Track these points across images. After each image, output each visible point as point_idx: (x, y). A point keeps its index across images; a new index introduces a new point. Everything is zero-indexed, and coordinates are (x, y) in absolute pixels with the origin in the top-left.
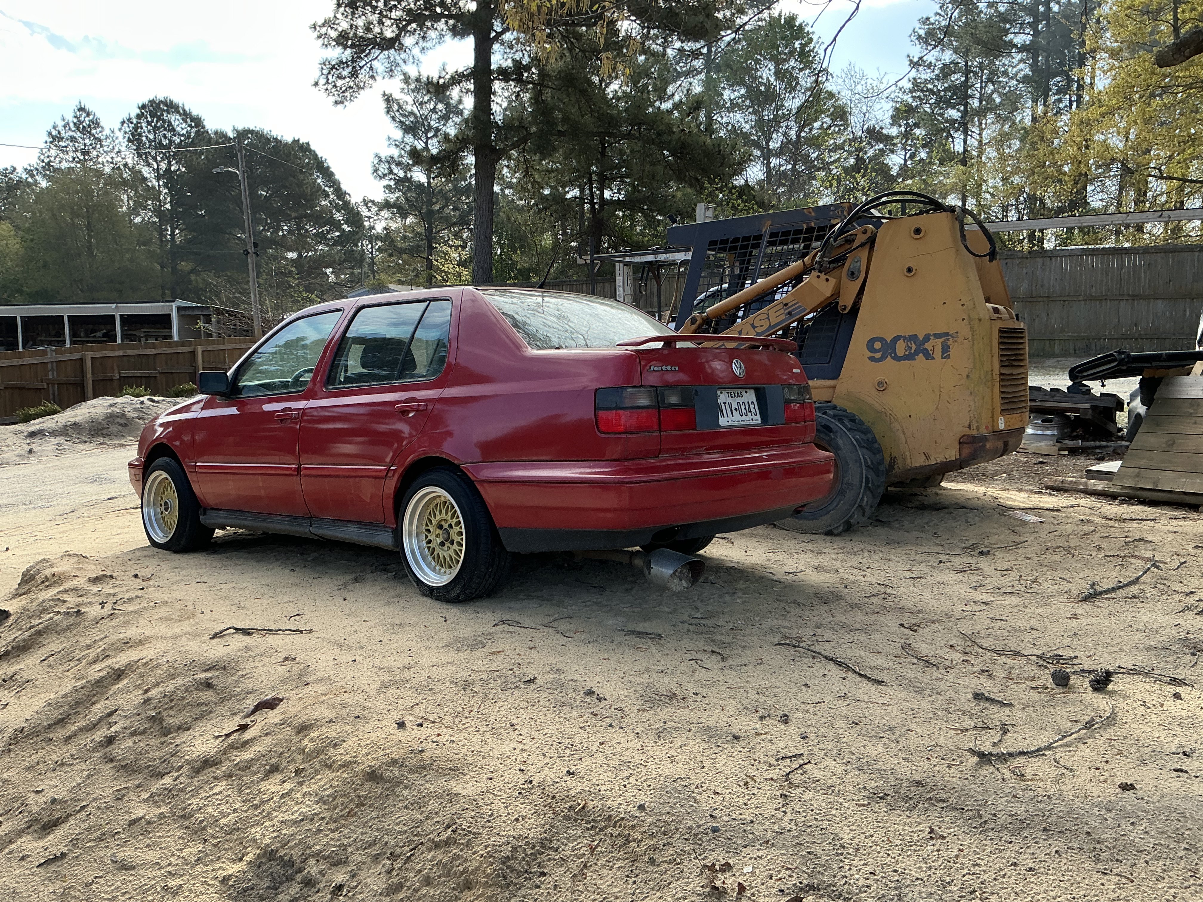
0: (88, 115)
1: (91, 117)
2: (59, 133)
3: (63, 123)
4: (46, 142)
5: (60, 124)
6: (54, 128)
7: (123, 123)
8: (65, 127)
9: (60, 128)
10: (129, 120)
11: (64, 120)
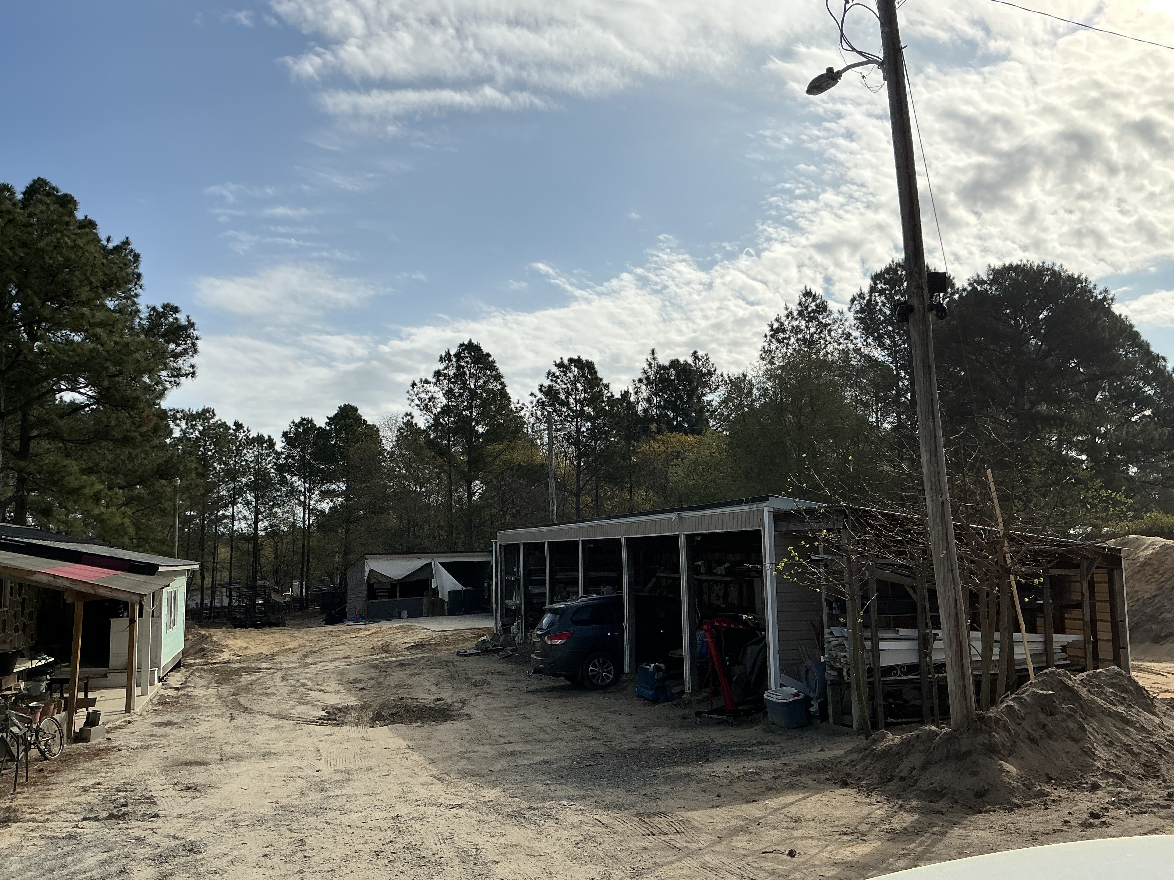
0: (814, 298)
1: (818, 301)
2: (782, 324)
3: (786, 312)
4: (766, 336)
5: (783, 313)
6: (777, 320)
7: (853, 300)
8: (788, 316)
9: (783, 319)
10: (861, 296)
11: (787, 309)
